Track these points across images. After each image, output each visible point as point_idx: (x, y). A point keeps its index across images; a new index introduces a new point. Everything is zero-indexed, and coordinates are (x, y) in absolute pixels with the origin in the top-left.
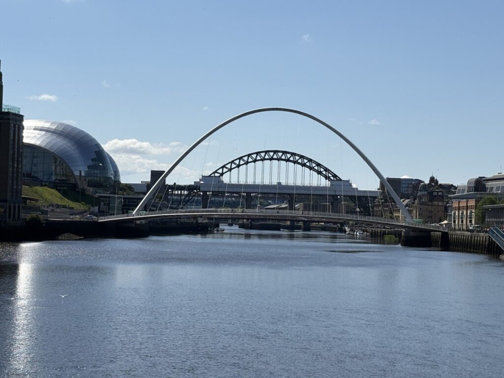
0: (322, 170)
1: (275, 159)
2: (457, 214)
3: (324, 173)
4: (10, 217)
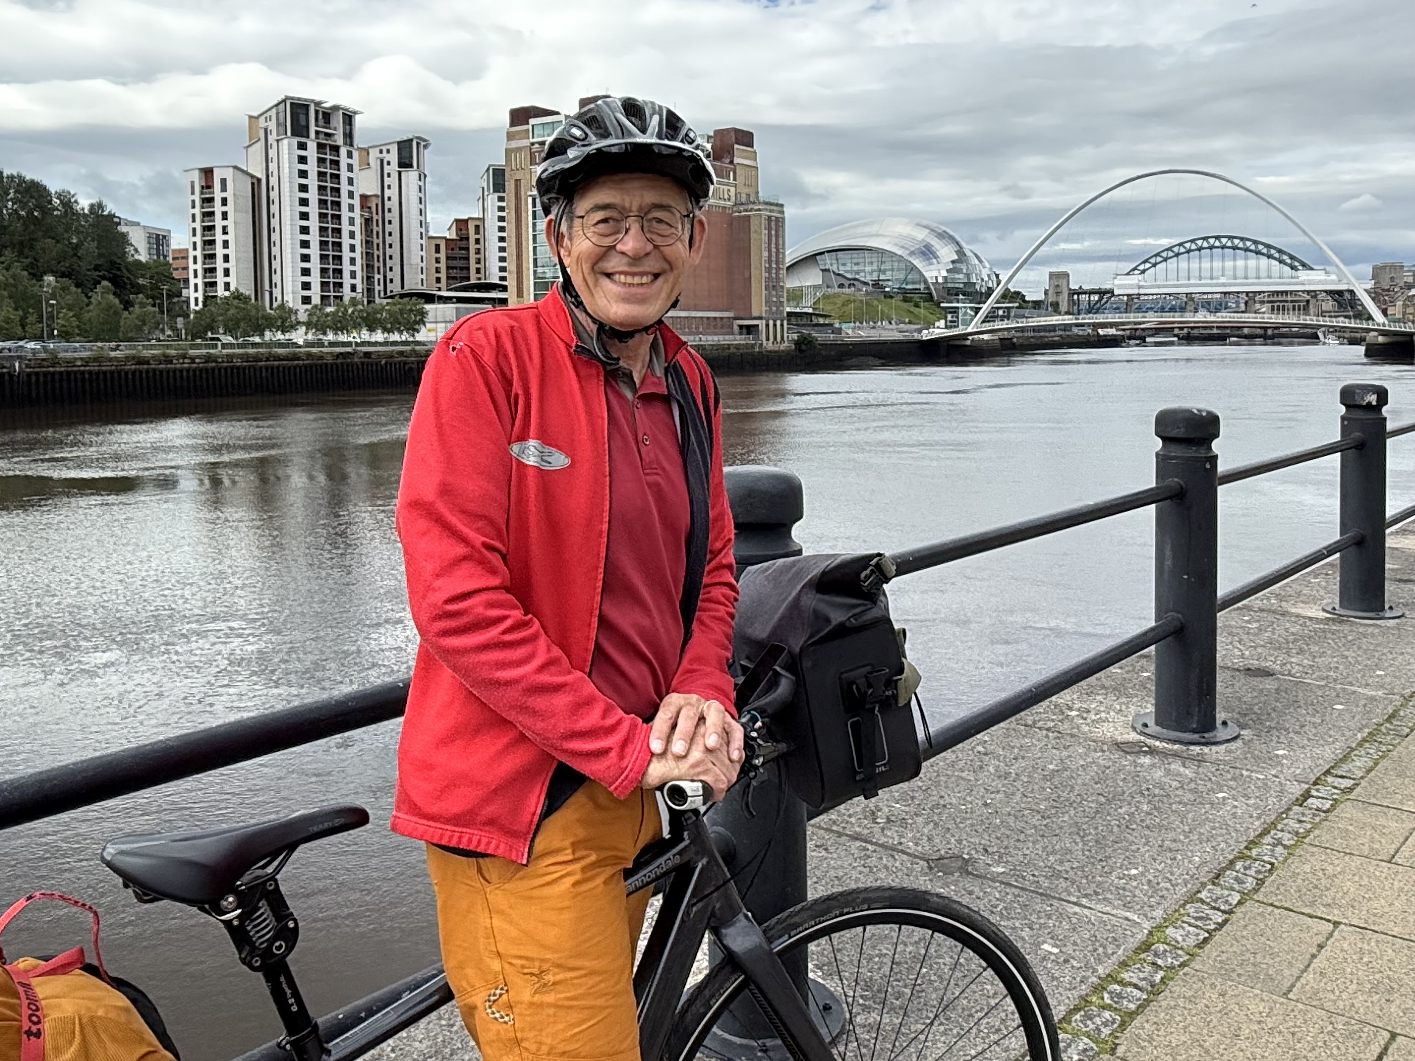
0: (1285, 257)
3: (1289, 260)
4: (768, 340)
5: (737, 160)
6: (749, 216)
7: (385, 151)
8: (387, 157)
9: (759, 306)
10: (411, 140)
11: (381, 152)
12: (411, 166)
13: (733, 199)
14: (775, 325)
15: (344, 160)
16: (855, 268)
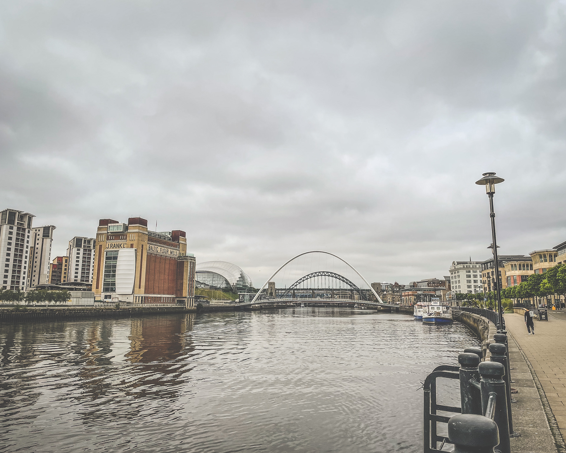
0: (345, 280)
1: (323, 275)
2: (408, 298)
3: (346, 281)
4: (188, 306)
5: (180, 242)
6: (184, 261)
7: (37, 230)
8: (38, 233)
9: (185, 293)
10: (50, 227)
11: (36, 230)
12: (48, 236)
13: (178, 255)
14: (190, 300)
15: (27, 234)
16: (204, 279)
